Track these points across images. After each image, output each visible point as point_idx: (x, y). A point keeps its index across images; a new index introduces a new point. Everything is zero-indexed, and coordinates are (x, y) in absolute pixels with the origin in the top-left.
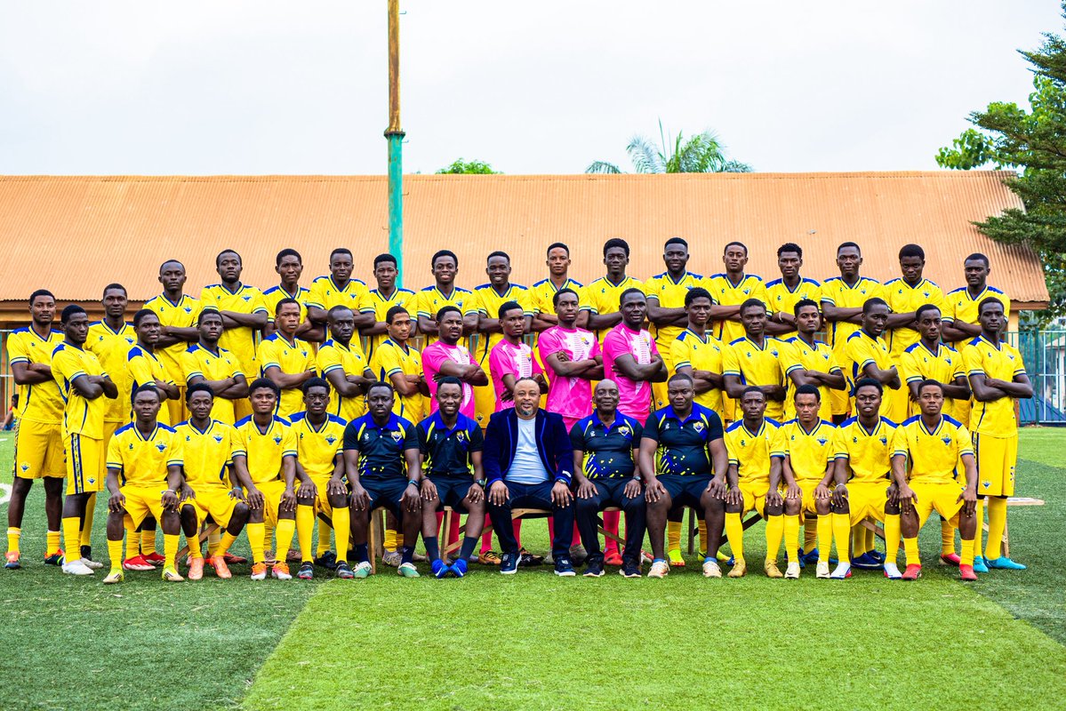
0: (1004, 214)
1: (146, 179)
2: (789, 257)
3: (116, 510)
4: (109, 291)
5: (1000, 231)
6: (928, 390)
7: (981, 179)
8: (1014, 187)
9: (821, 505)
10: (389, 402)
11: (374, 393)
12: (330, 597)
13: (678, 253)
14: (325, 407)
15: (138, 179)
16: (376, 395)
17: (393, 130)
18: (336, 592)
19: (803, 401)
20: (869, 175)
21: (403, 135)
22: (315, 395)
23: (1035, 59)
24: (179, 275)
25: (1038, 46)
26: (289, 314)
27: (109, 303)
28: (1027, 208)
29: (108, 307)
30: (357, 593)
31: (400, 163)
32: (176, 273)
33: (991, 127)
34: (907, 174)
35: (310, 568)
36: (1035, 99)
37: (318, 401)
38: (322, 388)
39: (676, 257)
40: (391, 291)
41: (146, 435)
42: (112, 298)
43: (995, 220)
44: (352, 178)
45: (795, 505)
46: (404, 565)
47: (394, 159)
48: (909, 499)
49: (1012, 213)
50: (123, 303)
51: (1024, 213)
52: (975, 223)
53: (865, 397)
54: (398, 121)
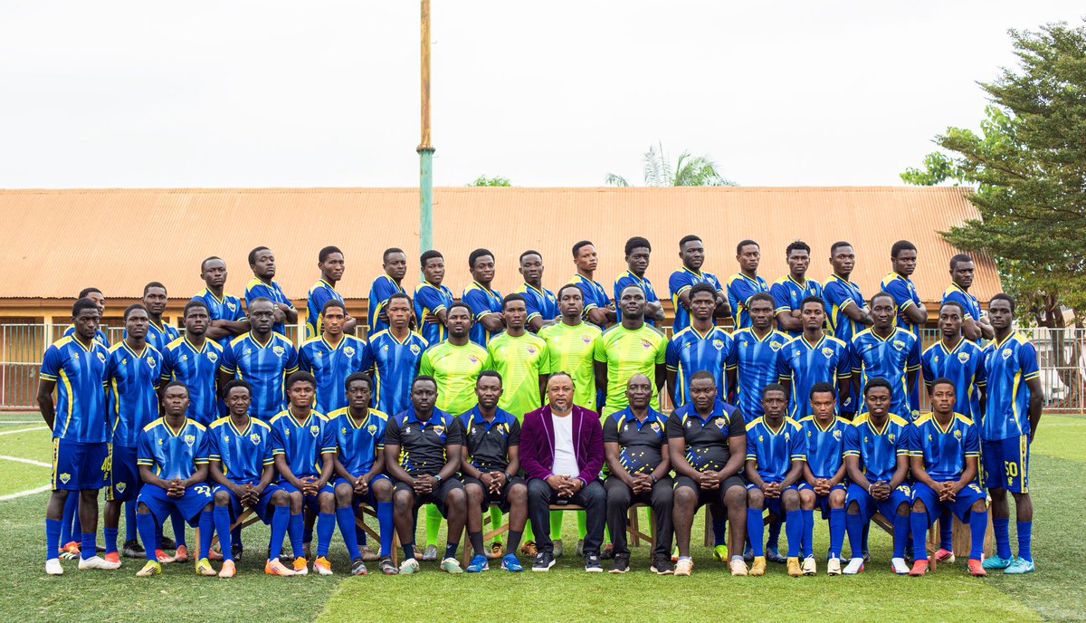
0: (964, 224)
1: (207, 191)
2: (798, 255)
4: (150, 289)
5: (962, 239)
6: (940, 388)
7: (944, 194)
8: (975, 201)
10: (433, 396)
11: (419, 386)
13: (699, 250)
14: (366, 401)
15: (200, 191)
16: (420, 389)
17: (424, 146)
19: (820, 400)
20: (847, 190)
21: (433, 151)
22: (357, 389)
23: (990, 89)
24: (221, 271)
25: (995, 78)
26: (396, 309)
27: (150, 300)
28: (984, 219)
29: (149, 304)
31: (430, 176)
32: (219, 269)
33: (953, 148)
34: (880, 189)
36: (985, 125)
37: (359, 394)
38: (364, 382)
39: (698, 253)
41: (176, 429)
42: (153, 296)
43: (958, 230)
44: (388, 190)
46: (447, 560)
47: (425, 173)
49: (972, 223)
50: (163, 301)
51: (982, 224)
52: (940, 233)
53: (876, 398)
54: (429, 138)
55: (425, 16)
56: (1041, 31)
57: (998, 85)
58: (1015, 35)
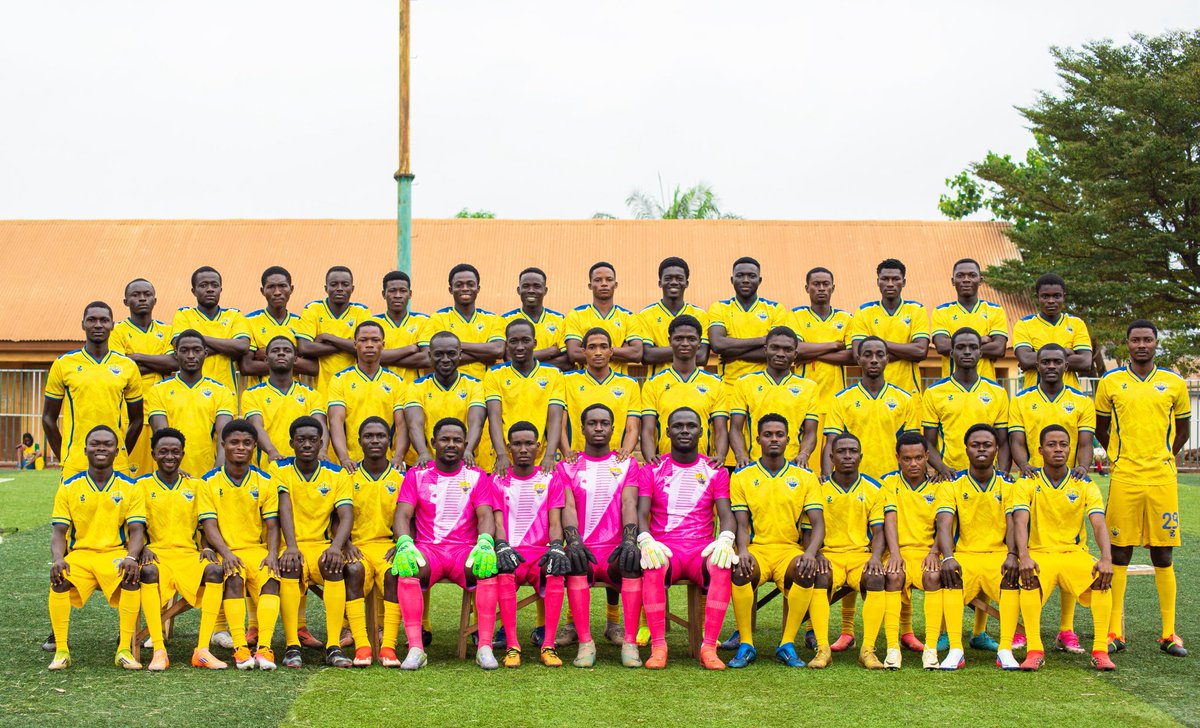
0: (1003, 263)
2: (891, 275)
3: (57, 582)
4: (90, 310)
5: (1001, 281)
6: (1053, 436)
7: (979, 230)
8: (1013, 237)
9: (930, 579)
12: (321, 695)
13: (750, 274)
14: (316, 452)
15: (152, 222)
17: (402, 172)
18: (330, 688)
19: (909, 454)
21: (412, 177)
22: (304, 438)
23: (1030, 115)
24: (148, 295)
25: (1034, 103)
26: (365, 339)
27: (90, 325)
28: (1024, 257)
29: (88, 330)
30: (356, 689)
31: (409, 206)
32: (146, 293)
33: (989, 178)
35: (298, 654)
37: (308, 444)
38: (313, 428)
39: (746, 279)
40: (402, 315)
41: (100, 485)
42: (94, 319)
43: (995, 269)
44: (362, 222)
45: (897, 579)
47: (404, 202)
48: (1030, 570)
49: (1010, 263)
50: (107, 325)
51: (1022, 264)
53: (979, 444)
54: (408, 164)
55: (404, 27)
56: (1085, 51)
57: (1039, 110)
58: (1058, 54)
